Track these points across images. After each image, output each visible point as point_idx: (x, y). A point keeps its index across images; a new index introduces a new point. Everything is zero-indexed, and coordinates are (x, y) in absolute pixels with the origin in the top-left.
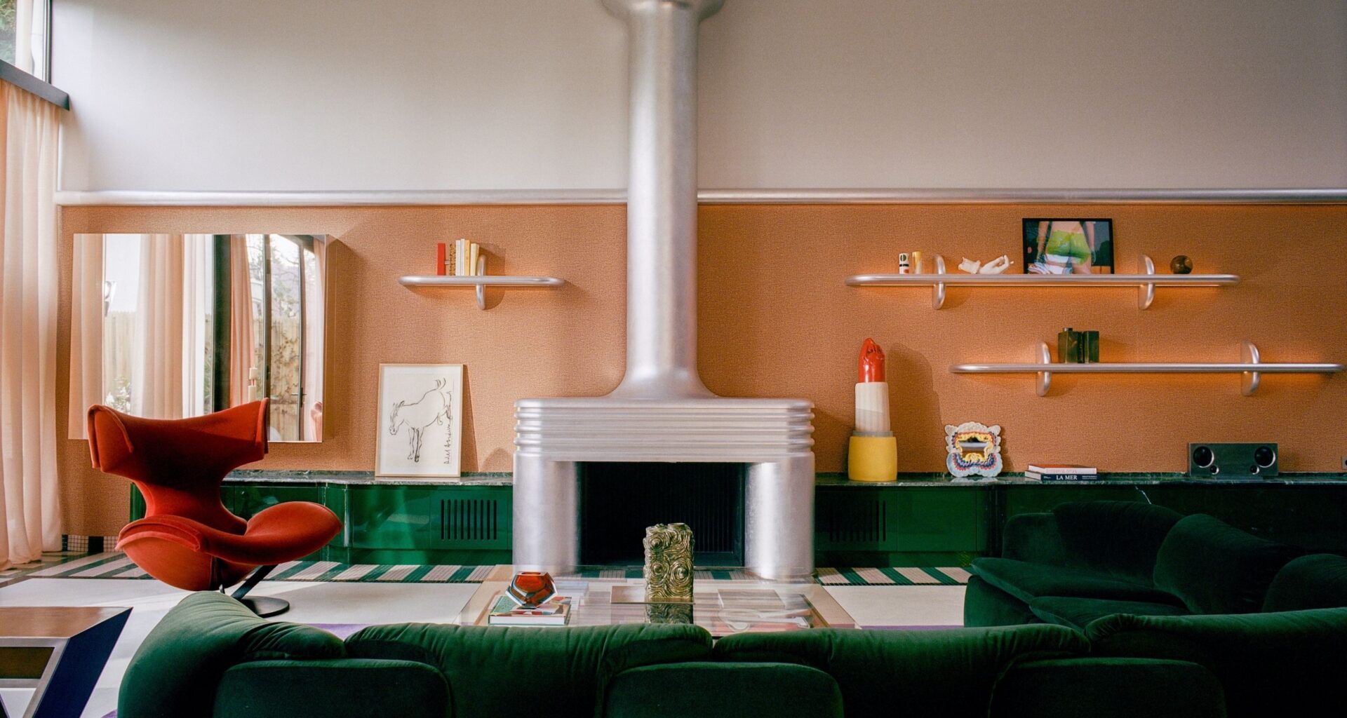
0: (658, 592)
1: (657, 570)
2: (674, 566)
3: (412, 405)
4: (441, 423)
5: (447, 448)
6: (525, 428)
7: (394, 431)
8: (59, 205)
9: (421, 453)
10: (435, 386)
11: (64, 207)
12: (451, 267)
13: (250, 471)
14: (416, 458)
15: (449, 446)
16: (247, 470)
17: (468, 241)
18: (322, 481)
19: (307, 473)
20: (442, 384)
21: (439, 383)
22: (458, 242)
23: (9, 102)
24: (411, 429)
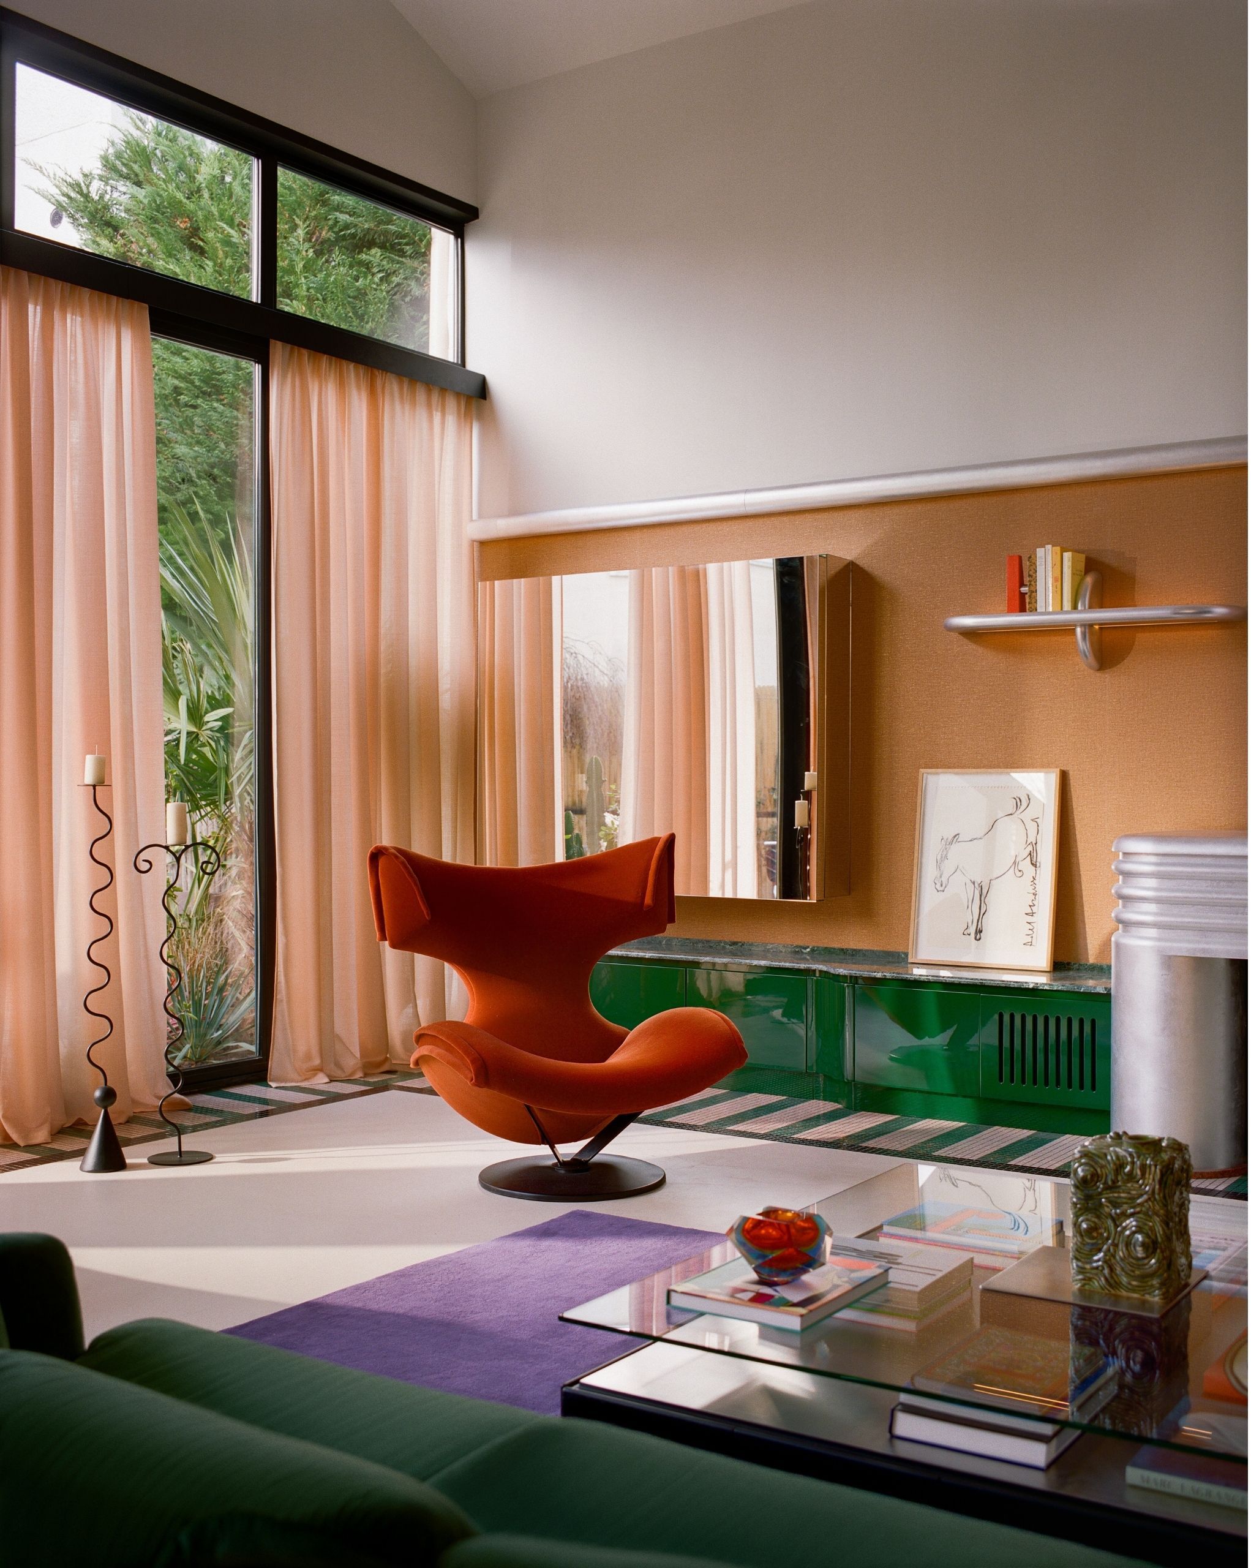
0: (1090, 1279)
1: (1090, 1230)
2: (1125, 1229)
3: (971, 841)
4: (1020, 874)
5: (1029, 919)
6: (1128, 891)
7: (941, 887)
8: (473, 541)
9: (988, 924)
10: (1010, 806)
11: (483, 543)
12: (1030, 596)
13: (725, 943)
14: (976, 933)
15: (1032, 914)
16: (720, 942)
17: (1058, 549)
18: (814, 967)
19: (808, 950)
20: (1024, 804)
21: (1018, 802)
22: (1040, 552)
23: (386, 399)
24: (968, 882)
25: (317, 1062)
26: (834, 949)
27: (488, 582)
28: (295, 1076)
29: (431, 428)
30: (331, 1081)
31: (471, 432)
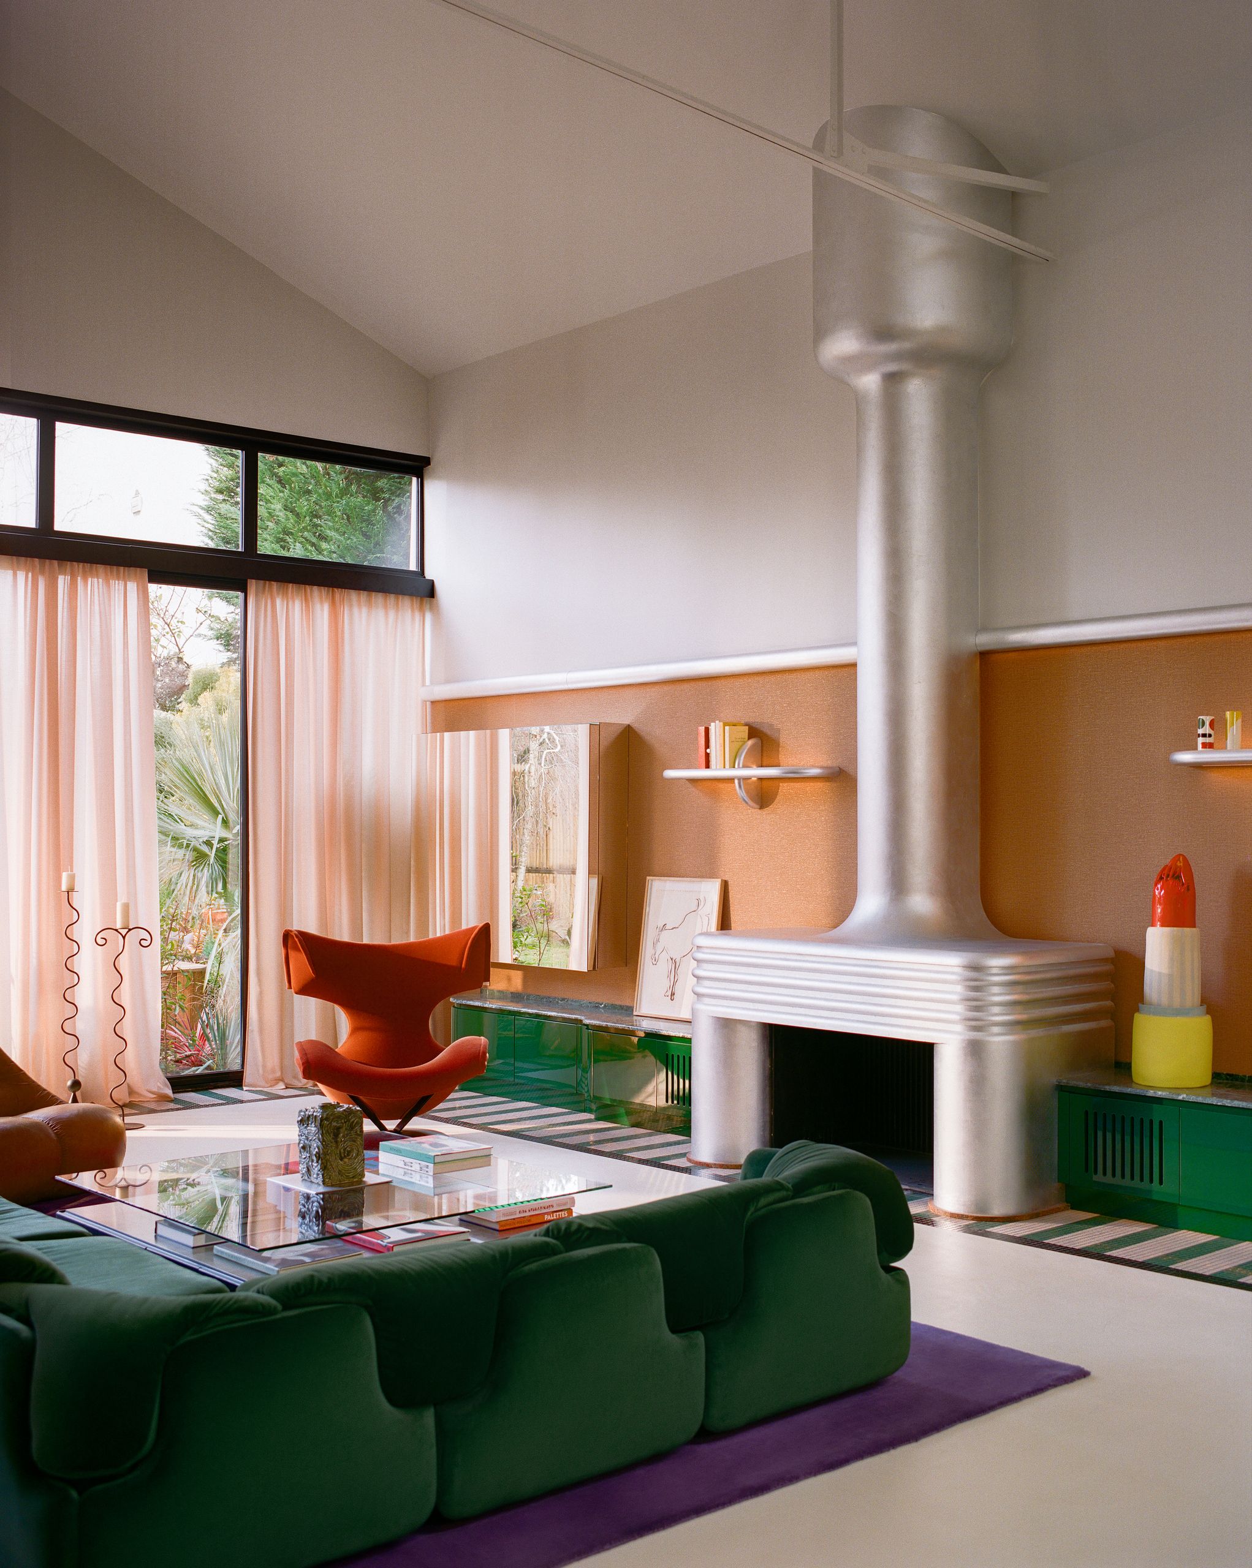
3: (672, 929)
7: (655, 960)
8: (425, 701)
9: (678, 989)
10: (695, 906)
11: (433, 703)
14: (671, 995)
17: (722, 723)
20: (702, 904)
21: (699, 902)
22: (713, 724)
23: (345, 610)
24: (670, 959)
25: (278, 1074)
26: (616, 1005)
27: (438, 734)
28: (263, 1083)
29: (387, 624)
30: (287, 1088)
31: (424, 621)
